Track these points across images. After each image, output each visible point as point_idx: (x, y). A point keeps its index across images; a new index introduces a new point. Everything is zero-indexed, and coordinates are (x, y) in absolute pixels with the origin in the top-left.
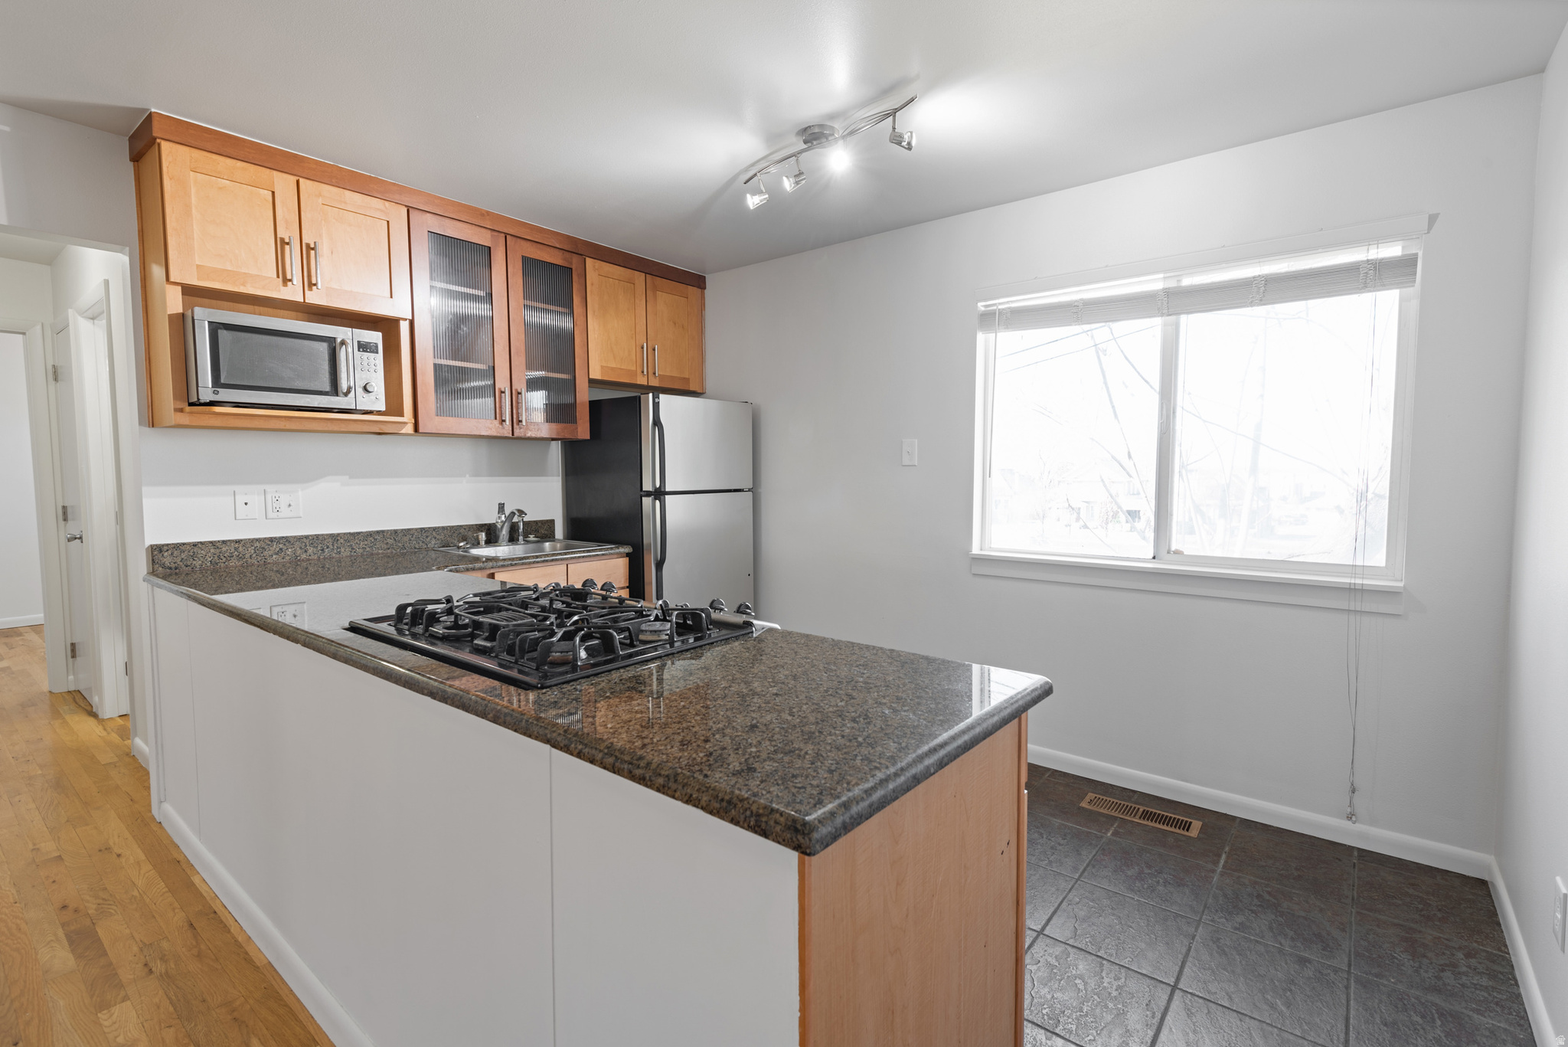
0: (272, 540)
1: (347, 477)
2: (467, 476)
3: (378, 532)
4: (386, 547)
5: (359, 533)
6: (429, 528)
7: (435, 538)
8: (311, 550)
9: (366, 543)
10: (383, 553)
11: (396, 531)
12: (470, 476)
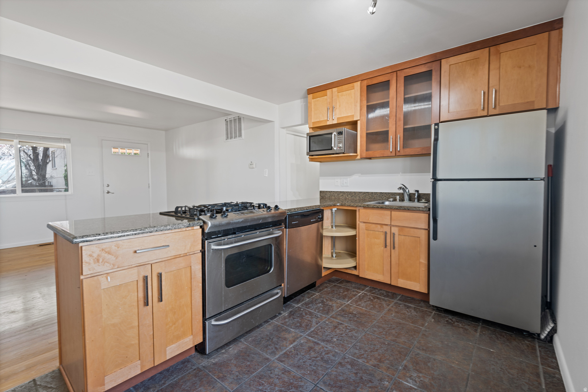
0: (341, 192)
1: (360, 174)
2: (401, 173)
3: (367, 192)
4: (369, 197)
5: (361, 192)
6: (384, 193)
7: (385, 196)
8: (349, 196)
9: (363, 195)
10: (368, 200)
11: (372, 193)
12: (402, 173)
